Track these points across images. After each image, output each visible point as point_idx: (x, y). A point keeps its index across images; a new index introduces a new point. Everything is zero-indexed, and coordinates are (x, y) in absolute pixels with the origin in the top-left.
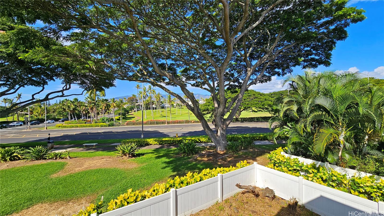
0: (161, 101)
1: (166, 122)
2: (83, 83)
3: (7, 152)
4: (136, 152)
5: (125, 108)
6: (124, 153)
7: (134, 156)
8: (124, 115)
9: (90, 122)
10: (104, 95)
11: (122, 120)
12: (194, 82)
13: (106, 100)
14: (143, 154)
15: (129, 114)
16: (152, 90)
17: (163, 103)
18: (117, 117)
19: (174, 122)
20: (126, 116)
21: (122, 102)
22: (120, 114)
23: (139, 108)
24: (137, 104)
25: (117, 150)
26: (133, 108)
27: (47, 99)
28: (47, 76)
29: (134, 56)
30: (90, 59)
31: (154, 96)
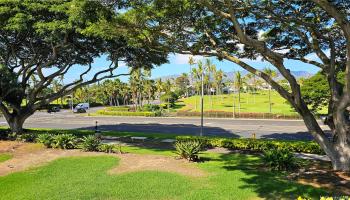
0: (223, 82)
1: (234, 115)
2: (129, 59)
3: (64, 139)
4: (199, 156)
5: (172, 93)
6: (184, 156)
7: (196, 160)
8: (172, 101)
9: (134, 109)
10: (150, 75)
11: (170, 108)
12: (288, 51)
13: (152, 81)
14: (208, 159)
15: (178, 100)
16: (210, 66)
17: (225, 86)
18: (163, 104)
19: (246, 116)
20: (175, 103)
21: (169, 83)
22: (167, 100)
23: (191, 93)
24: (188, 87)
25: (175, 149)
26: (183, 92)
27: (95, 80)
28: (93, 51)
29: (197, 18)
30: (145, 28)
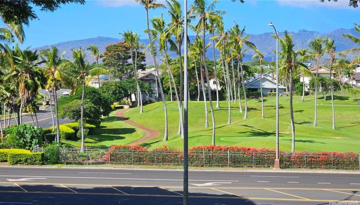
0: (245, 62)
1: (277, 160)
5: (94, 91)
8: (93, 117)
11: (87, 140)
13: (30, 56)
15: (112, 114)
16: (207, 16)
17: (250, 73)
18: (66, 128)
20: (102, 124)
21: (81, 61)
22: (76, 115)
23: (151, 92)
24: (140, 74)
26: (126, 91)
31: (213, 42)
